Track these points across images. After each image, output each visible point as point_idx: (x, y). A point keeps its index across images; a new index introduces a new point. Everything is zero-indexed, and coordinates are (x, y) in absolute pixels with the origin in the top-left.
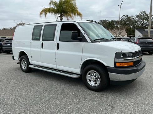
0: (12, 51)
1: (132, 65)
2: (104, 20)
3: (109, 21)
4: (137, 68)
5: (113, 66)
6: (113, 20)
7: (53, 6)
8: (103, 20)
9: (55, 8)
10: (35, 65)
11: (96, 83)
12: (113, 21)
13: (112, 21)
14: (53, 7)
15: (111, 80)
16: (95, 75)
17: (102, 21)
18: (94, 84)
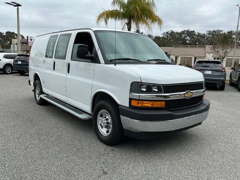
0: (28, 72)
1: (164, 106)
2: (214, 31)
3: (223, 32)
4: (170, 113)
5: (128, 105)
6: (231, 31)
7: (117, 7)
8: (212, 30)
9: (122, 11)
10: (48, 96)
11: (108, 132)
12: (230, 33)
13: (228, 32)
14: (119, 9)
15: (124, 128)
16: (107, 117)
17: (210, 31)
18: (105, 133)
